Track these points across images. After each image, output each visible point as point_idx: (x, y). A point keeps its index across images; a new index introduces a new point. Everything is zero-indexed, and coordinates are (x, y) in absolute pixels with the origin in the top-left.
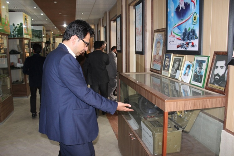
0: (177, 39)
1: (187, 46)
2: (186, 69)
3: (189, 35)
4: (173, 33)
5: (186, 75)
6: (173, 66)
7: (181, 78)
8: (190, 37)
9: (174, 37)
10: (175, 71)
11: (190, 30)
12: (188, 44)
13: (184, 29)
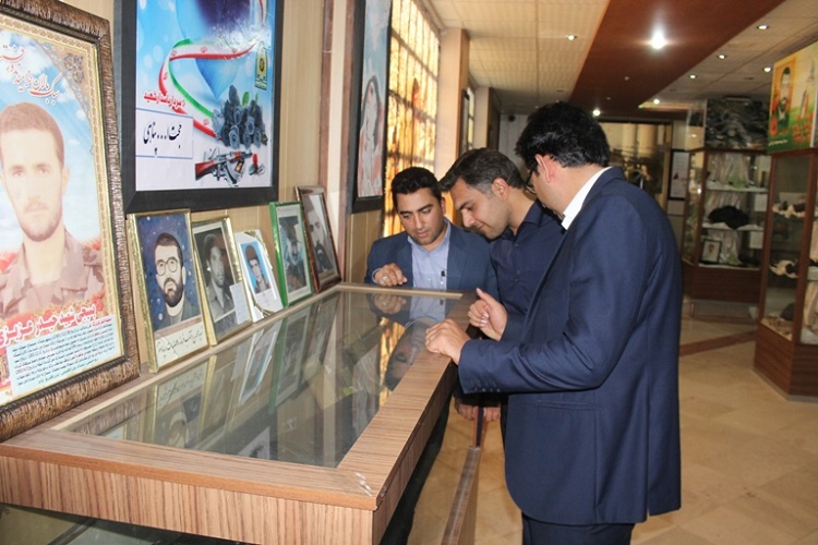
0: (196, 125)
1: (238, 169)
2: (251, 267)
3: (243, 123)
4: (168, 84)
5: (262, 285)
6: (208, 277)
7: (260, 309)
8: (248, 133)
9: (179, 111)
10: (224, 297)
11: (248, 105)
12: (240, 159)
13: (228, 90)
